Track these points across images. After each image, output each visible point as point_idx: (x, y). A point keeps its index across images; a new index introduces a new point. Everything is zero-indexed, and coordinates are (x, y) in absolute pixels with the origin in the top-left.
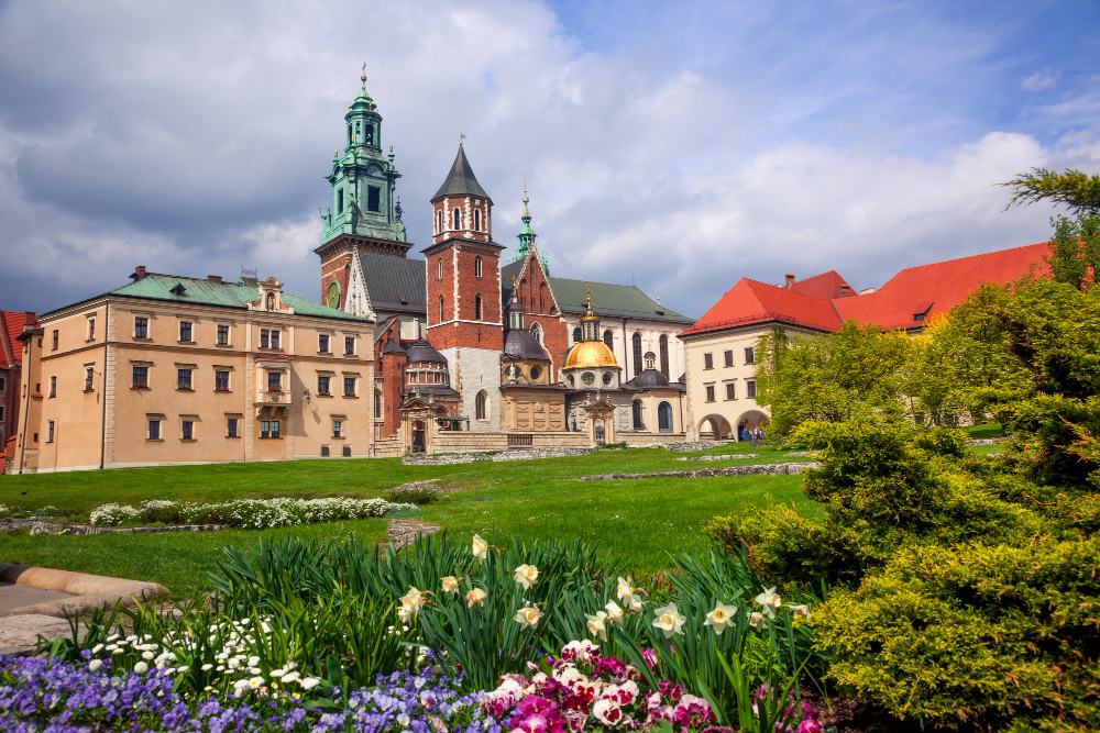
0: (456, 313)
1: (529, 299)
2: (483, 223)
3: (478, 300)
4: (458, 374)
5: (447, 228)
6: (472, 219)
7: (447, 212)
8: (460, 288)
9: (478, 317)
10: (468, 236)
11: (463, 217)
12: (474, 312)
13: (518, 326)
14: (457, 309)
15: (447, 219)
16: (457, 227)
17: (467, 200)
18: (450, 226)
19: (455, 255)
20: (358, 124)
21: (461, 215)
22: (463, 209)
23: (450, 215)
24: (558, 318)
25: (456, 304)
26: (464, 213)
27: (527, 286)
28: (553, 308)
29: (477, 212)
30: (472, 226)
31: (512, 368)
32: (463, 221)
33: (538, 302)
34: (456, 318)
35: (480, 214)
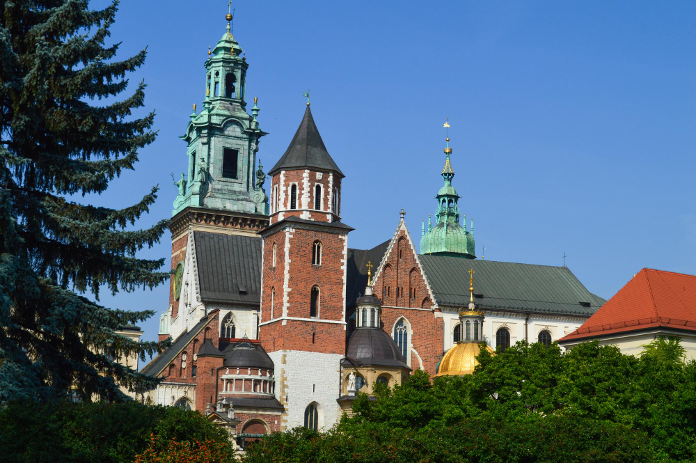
0: (284, 309)
1: (394, 289)
2: (326, 200)
3: (314, 293)
4: (282, 383)
5: (282, 208)
6: (311, 197)
7: (283, 188)
8: (291, 279)
9: (313, 313)
10: (305, 216)
11: (301, 194)
12: (308, 308)
13: (368, 324)
14: (286, 305)
15: (282, 196)
16: (293, 206)
17: (306, 173)
18: (285, 205)
19: (287, 240)
20: (217, 74)
21: (298, 192)
22: (301, 185)
23: (286, 192)
24: (433, 311)
25: (286, 298)
26: (302, 189)
27: (392, 273)
28: (427, 299)
29: (318, 188)
30: (310, 204)
31: (352, 377)
32: (300, 198)
33: (406, 292)
34: (285, 316)
35: (322, 190)
